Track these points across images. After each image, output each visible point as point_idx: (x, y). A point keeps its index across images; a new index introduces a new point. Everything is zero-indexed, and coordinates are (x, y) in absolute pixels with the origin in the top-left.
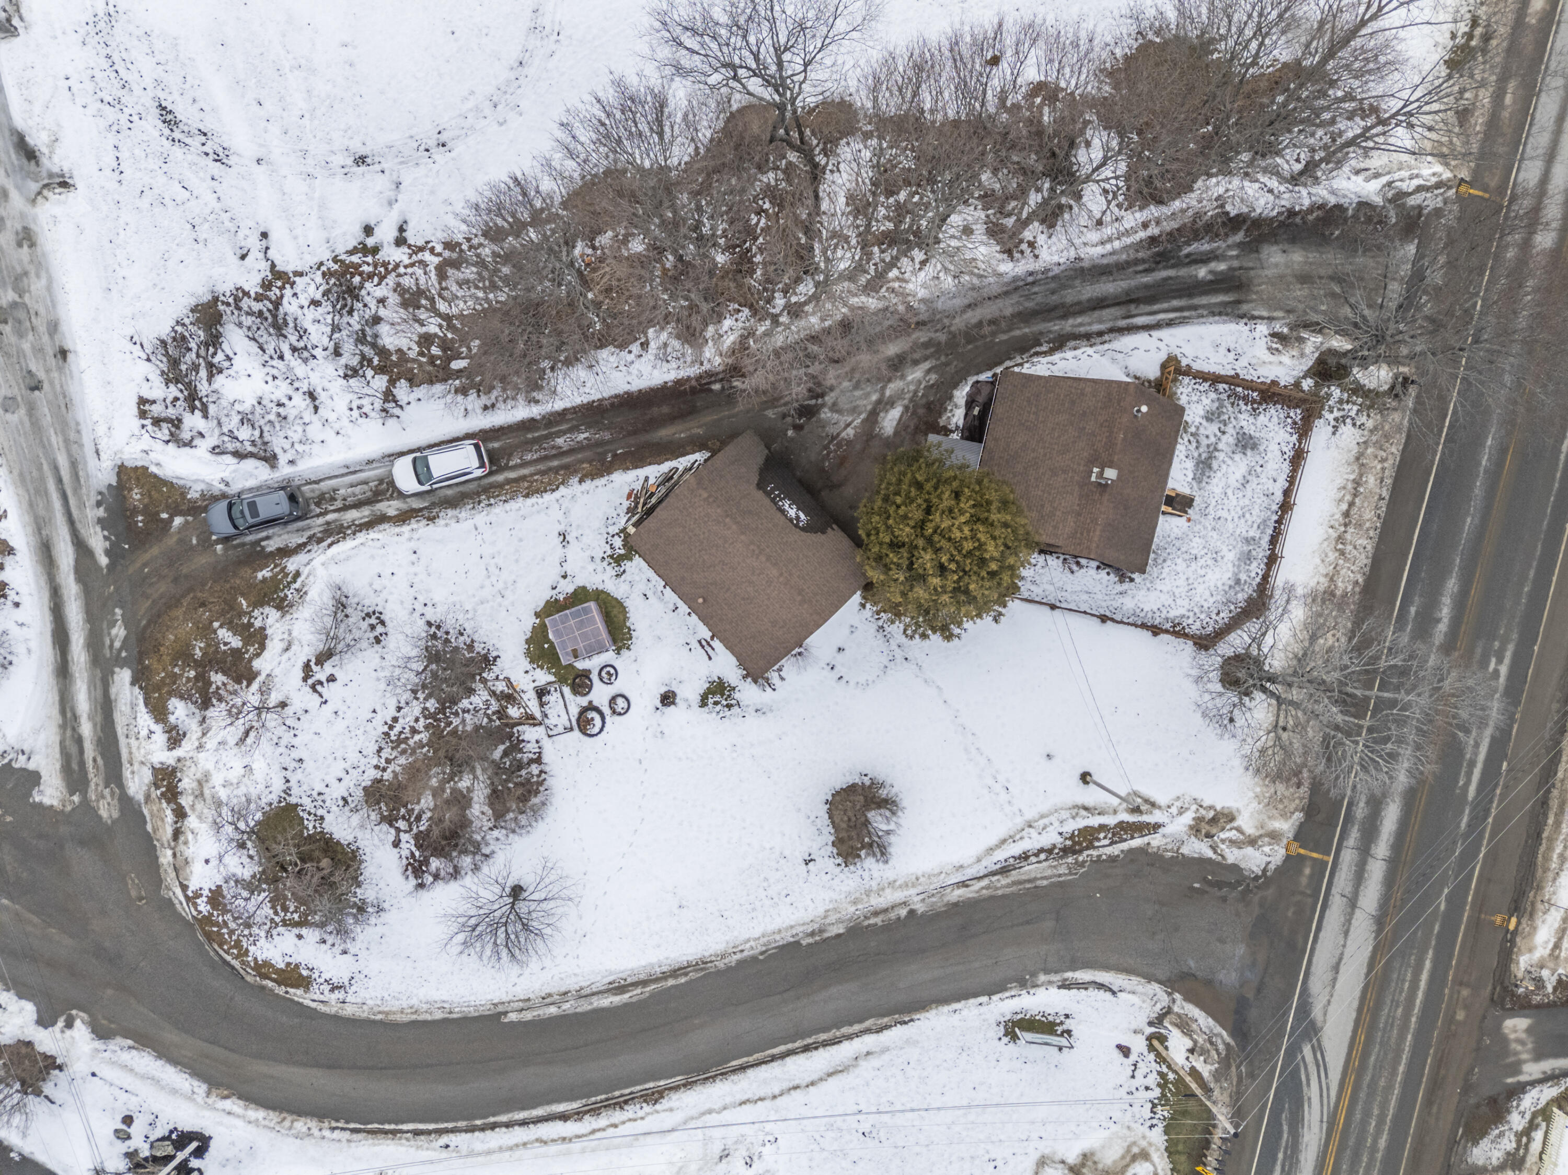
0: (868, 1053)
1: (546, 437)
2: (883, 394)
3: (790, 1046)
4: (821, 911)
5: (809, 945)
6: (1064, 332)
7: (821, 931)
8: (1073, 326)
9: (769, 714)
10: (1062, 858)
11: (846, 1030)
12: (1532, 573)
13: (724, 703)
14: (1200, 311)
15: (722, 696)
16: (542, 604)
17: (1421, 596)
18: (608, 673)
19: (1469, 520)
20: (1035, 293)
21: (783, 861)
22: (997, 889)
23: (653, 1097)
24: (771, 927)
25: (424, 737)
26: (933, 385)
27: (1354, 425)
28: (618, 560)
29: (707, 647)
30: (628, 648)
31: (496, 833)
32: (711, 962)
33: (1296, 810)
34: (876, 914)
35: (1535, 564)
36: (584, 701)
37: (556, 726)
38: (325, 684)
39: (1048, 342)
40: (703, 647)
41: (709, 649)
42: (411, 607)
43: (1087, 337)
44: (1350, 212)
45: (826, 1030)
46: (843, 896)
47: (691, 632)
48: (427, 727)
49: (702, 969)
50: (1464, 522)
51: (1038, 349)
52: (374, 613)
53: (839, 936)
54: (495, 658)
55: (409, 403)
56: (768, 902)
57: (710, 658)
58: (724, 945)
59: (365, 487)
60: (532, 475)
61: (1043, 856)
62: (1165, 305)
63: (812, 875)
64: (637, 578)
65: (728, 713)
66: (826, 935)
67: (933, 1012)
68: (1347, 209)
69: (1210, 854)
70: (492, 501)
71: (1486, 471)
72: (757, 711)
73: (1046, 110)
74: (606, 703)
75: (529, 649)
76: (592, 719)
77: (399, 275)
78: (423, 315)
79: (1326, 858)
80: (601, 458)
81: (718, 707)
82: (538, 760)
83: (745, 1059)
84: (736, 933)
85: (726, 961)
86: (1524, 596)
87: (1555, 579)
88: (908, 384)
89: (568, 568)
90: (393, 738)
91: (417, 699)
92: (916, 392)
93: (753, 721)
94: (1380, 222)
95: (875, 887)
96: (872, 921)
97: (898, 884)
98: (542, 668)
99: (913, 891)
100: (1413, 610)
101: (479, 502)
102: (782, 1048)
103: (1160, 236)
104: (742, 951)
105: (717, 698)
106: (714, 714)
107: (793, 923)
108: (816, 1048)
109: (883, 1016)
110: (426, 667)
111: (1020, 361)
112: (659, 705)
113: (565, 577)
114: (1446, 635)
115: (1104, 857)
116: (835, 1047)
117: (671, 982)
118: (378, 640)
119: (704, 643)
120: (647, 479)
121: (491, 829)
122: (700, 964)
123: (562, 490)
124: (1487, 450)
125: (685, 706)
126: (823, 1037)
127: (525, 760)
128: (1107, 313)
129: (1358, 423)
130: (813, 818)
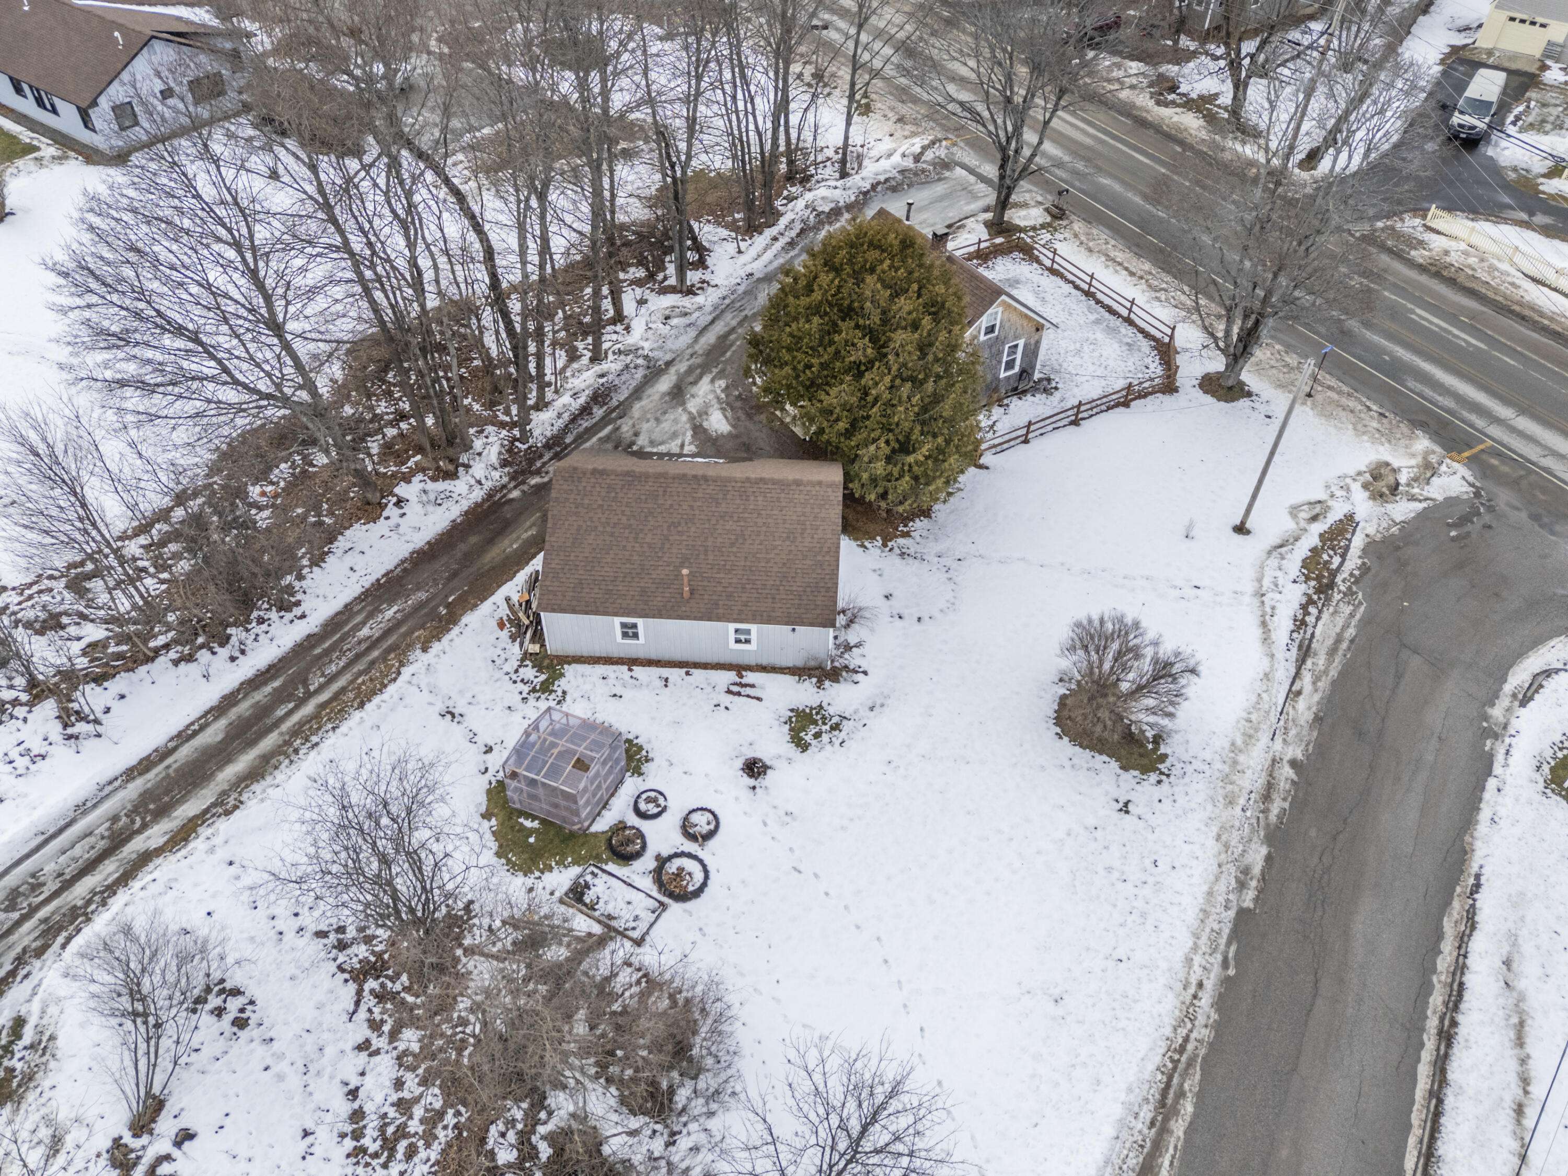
0: (1507, 963)
1: (342, 639)
2: (689, 413)
3: (1427, 1056)
4: (1212, 847)
5: (1256, 900)
7: (1246, 871)
9: (889, 702)
10: (1328, 599)
13: (824, 728)
15: (815, 723)
16: (483, 799)
18: (649, 800)
21: (1098, 834)
22: (1326, 672)
24: (1191, 915)
25: (434, 1098)
26: (727, 387)
28: (546, 688)
29: (744, 691)
30: (647, 760)
31: (684, 1143)
32: (1186, 1039)
33: (1410, 430)
34: (1267, 797)
36: (647, 862)
37: (636, 918)
38: (176, 1153)
40: (739, 694)
41: (748, 691)
42: (273, 934)
45: (1426, 989)
46: (1209, 807)
47: (709, 689)
48: (424, 1082)
49: (1190, 1064)
52: (208, 990)
53: (1269, 858)
54: (468, 907)
55: (108, 710)
56: (1146, 891)
57: (759, 699)
58: (1171, 995)
59: (91, 840)
60: (352, 682)
61: (1313, 610)
63: (1149, 816)
64: (587, 687)
65: (843, 735)
66: (1257, 870)
67: (1478, 844)
69: (1420, 506)
70: (314, 739)
72: (872, 709)
74: (682, 840)
75: (509, 861)
76: (681, 869)
77: (14, 613)
78: (73, 630)
79: (1487, 445)
80: (433, 615)
81: (825, 738)
82: (653, 986)
83: (1412, 1141)
84: (1164, 965)
85: (1201, 1020)
88: (704, 397)
89: (485, 738)
90: (373, 1147)
91: (377, 1052)
92: (717, 398)
93: (879, 723)
95: (1226, 769)
96: (1275, 810)
97: (1239, 742)
98: (550, 869)
99: (1264, 738)
101: (296, 751)
102: (1424, 1071)
104: (1200, 985)
105: (813, 730)
106: (828, 747)
107: (1205, 888)
108: (1454, 1023)
109: (1448, 903)
110: (359, 993)
112: (752, 782)
113: (489, 750)
115: (1357, 573)
116: (1467, 996)
117: (1179, 1128)
118: (240, 1023)
119: (735, 689)
120: (508, 599)
121: (670, 1144)
122: (1179, 1058)
123: (406, 672)
125: (786, 763)
126: (1437, 1000)
127: (633, 1003)
130: (1067, 764)
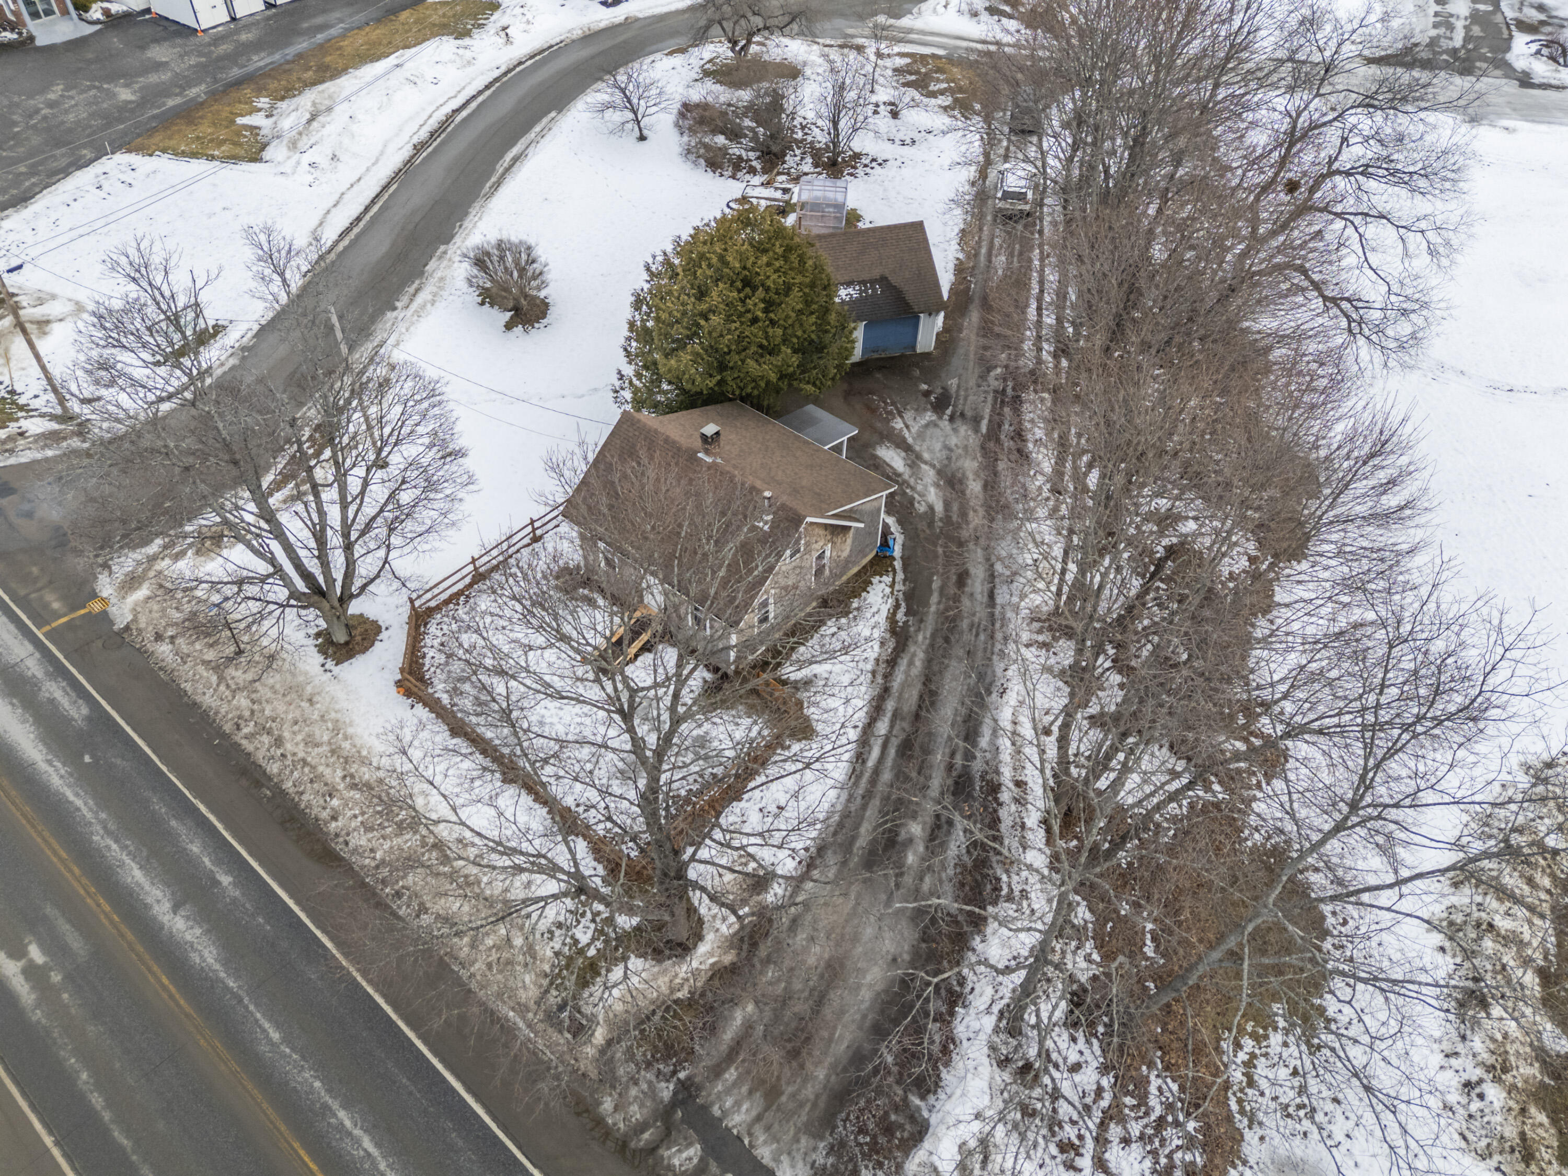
2: (926, 463)
5: (439, 249)
6: (910, 643)
8: (914, 655)
11: (346, 242)
12: (97, 1100)
14: (859, 800)
17: (234, 900)
19: (275, 1036)
20: (977, 635)
23: (419, 148)
26: (912, 504)
27: (560, 925)
33: (135, 620)
34: (417, 290)
35: (107, 1116)
39: (905, 623)
42: (907, 156)
43: (892, 662)
44: (916, 1101)
50: (278, 1026)
51: (903, 609)
62: (889, 762)
68: (923, 1098)
71: (326, 1107)
73: (1240, 746)
79: (47, 628)
82: (733, 177)
83: (390, 191)
86: (77, 1066)
87: (48, 1141)
88: (926, 486)
92: (913, 489)
94: (874, 1147)
95: (440, 294)
96: (415, 286)
99: (410, 314)
100: (226, 880)
102: (374, 210)
103: (996, 799)
111: (897, 587)
114: (147, 907)
121: (699, 141)
122: (489, 196)
124: (357, 1132)
127: (738, 172)
128: (913, 696)
129: (558, 933)
